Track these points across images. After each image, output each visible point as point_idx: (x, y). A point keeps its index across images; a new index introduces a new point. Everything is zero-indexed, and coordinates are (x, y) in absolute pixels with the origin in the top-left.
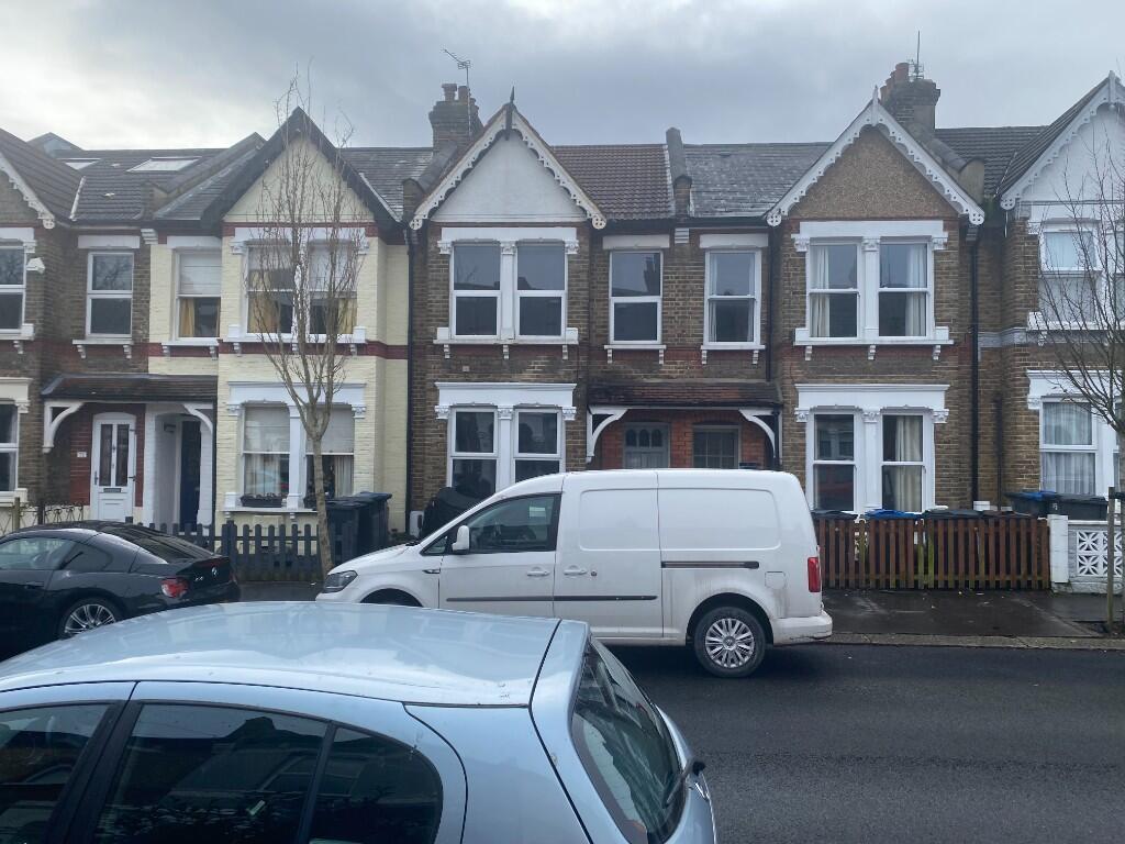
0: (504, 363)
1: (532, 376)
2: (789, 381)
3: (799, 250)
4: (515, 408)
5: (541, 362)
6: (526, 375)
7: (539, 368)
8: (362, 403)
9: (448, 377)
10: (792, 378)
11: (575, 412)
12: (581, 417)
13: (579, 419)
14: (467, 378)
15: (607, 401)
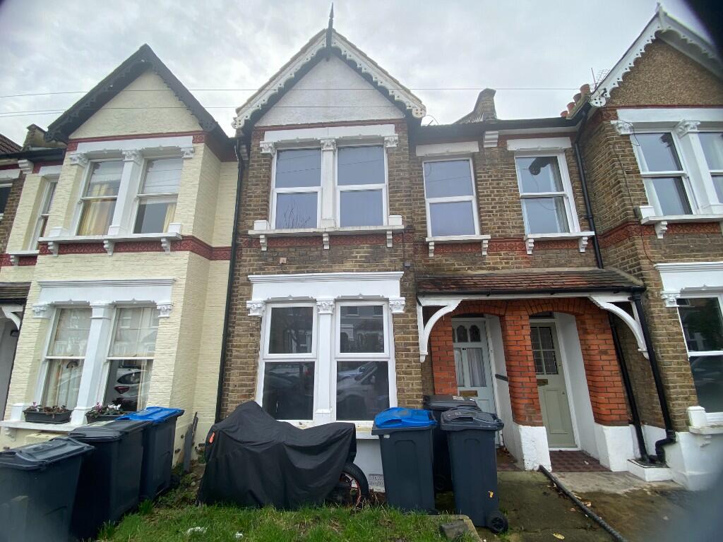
0: (325, 254)
1: (355, 266)
2: (645, 263)
3: (623, 132)
4: (336, 301)
5: (363, 251)
6: (348, 265)
7: (361, 257)
8: (168, 301)
9: (264, 270)
10: (648, 258)
11: (404, 303)
12: (411, 308)
13: (408, 311)
14: (283, 269)
15: (438, 291)
